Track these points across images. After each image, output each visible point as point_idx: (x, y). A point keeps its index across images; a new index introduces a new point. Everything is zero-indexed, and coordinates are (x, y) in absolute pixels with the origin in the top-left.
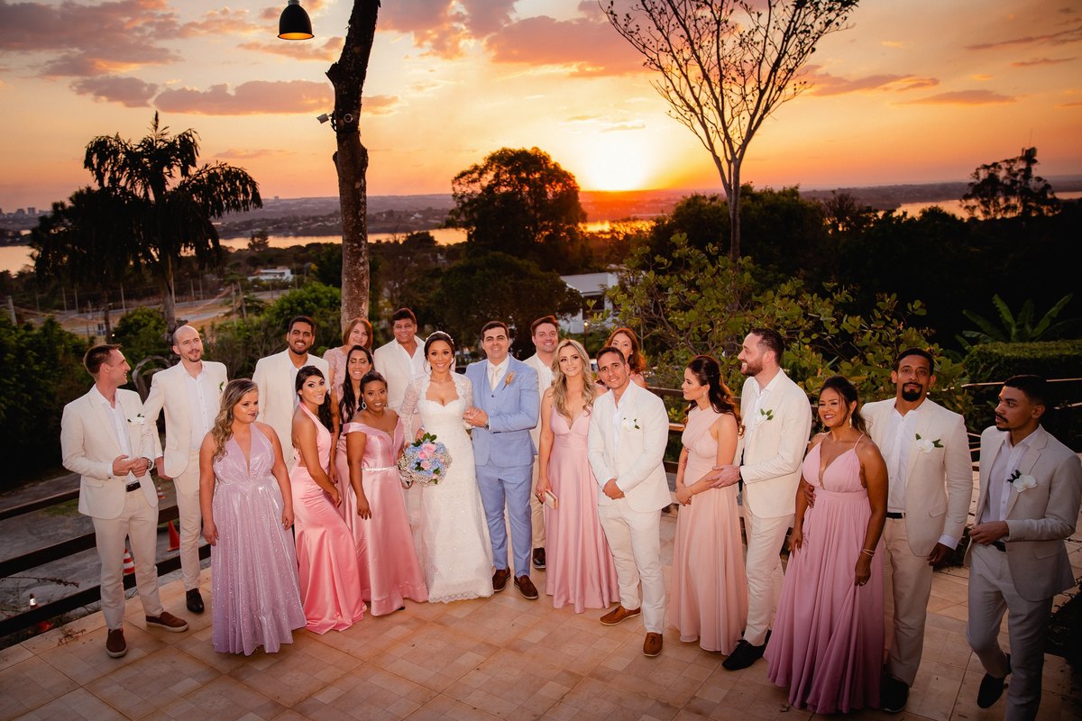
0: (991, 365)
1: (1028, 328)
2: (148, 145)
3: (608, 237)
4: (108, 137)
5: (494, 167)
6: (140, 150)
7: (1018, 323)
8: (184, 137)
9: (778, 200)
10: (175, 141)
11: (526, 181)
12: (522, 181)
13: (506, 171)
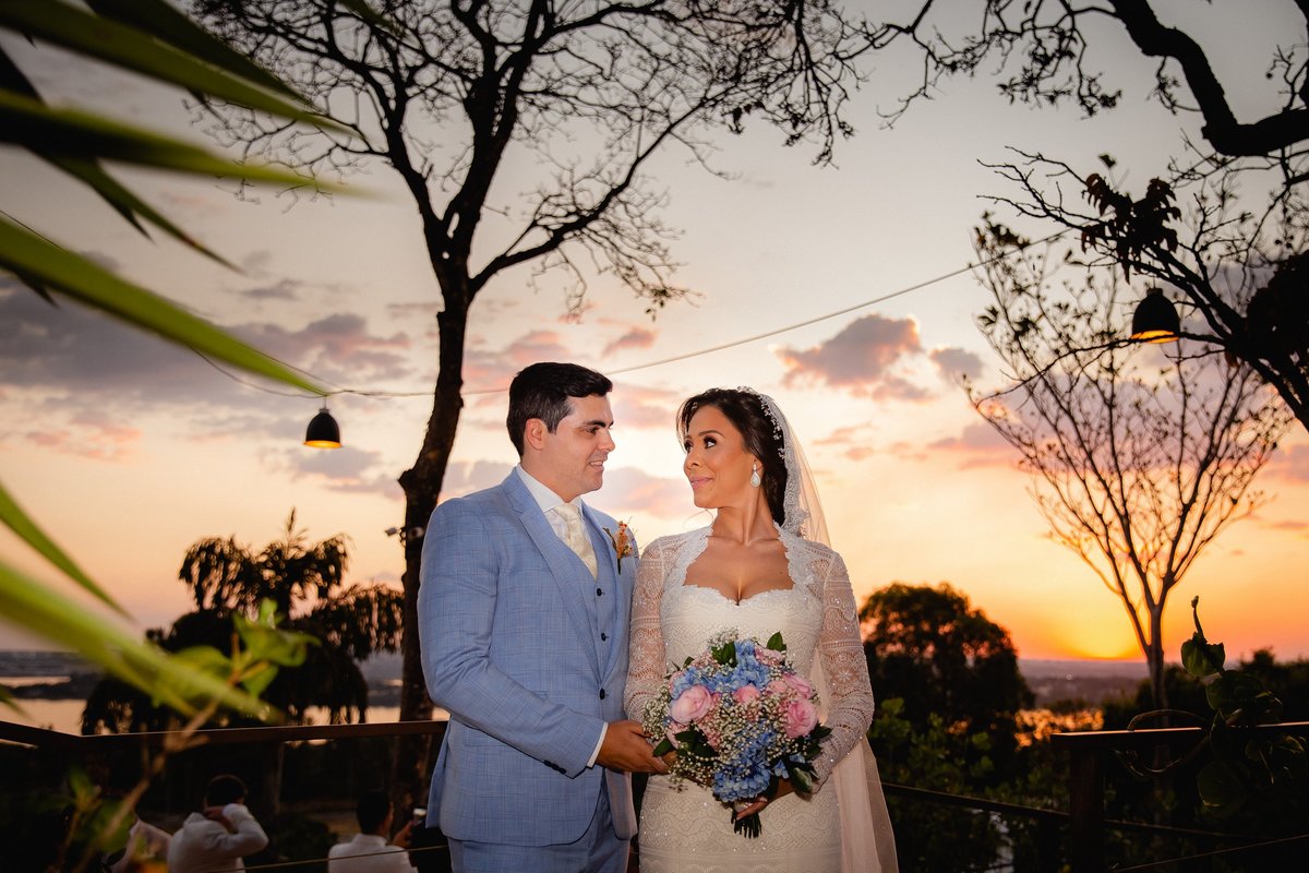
4: (219, 540)
5: (878, 611)
6: (263, 559)
8: (331, 545)
10: (316, 549)
11: (933, 636)
12: (923, 636)
13: (896, 620)
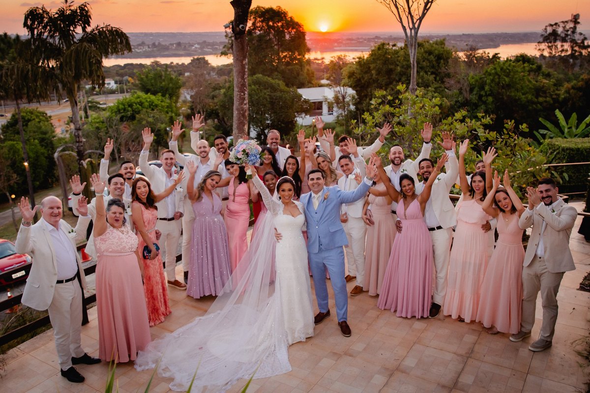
0: (554, 151)
1: (574, 129)
2: (62, 12)
3: (320, 62)
4: (37, 8)
5: (252, 18)
6: (56, 16)
7: (569, 126)
8: (82, 8)
9: (432, 46)
10: (76, 10)
11: (273, 27)
12: (269, 27)
13: (260, 21)
